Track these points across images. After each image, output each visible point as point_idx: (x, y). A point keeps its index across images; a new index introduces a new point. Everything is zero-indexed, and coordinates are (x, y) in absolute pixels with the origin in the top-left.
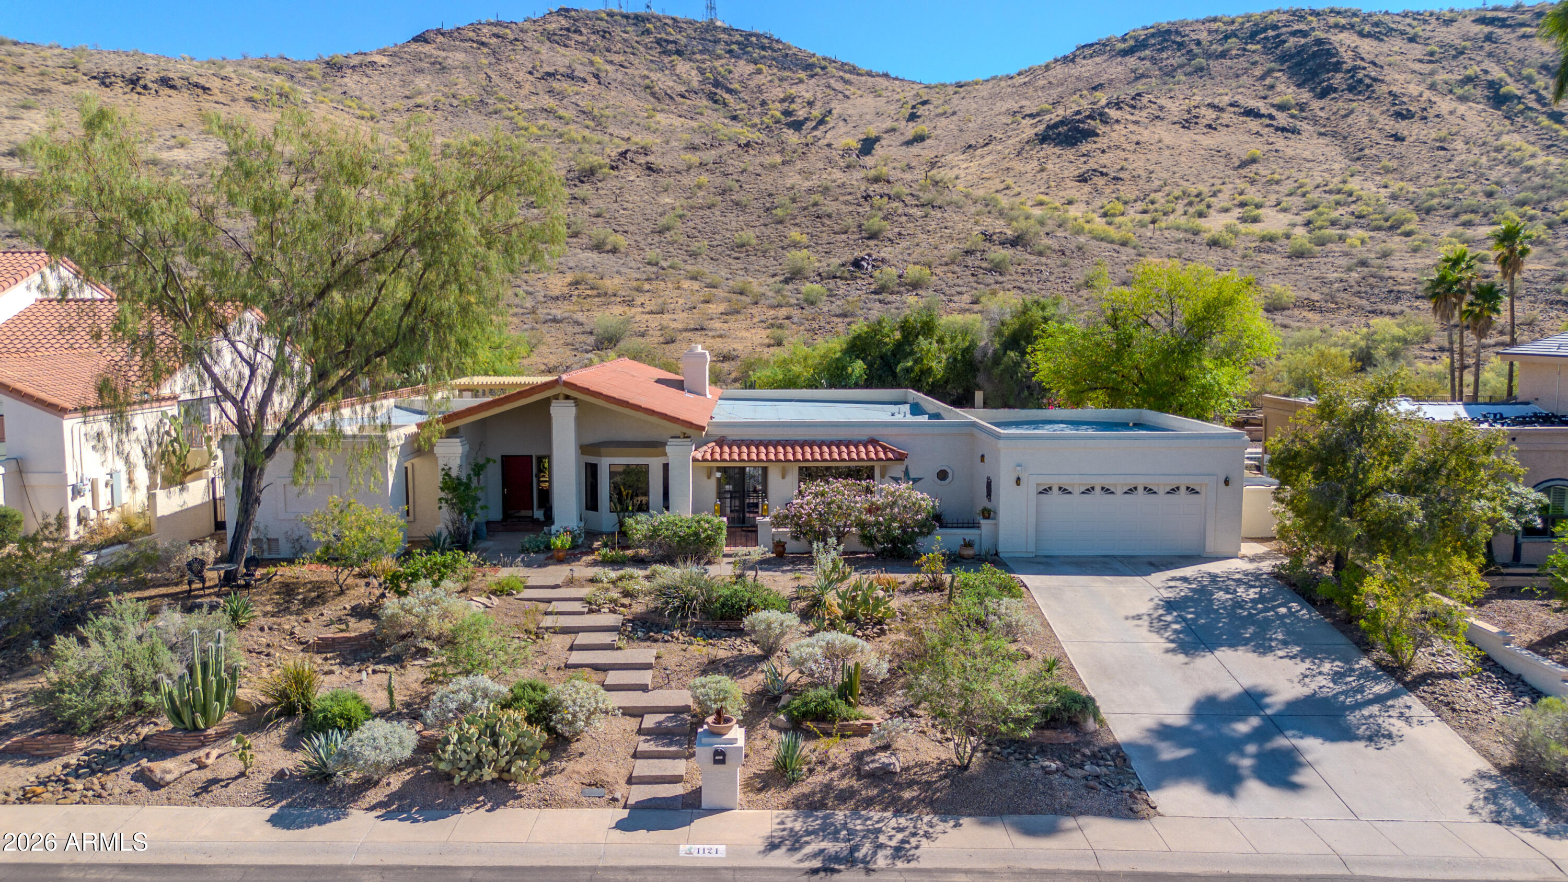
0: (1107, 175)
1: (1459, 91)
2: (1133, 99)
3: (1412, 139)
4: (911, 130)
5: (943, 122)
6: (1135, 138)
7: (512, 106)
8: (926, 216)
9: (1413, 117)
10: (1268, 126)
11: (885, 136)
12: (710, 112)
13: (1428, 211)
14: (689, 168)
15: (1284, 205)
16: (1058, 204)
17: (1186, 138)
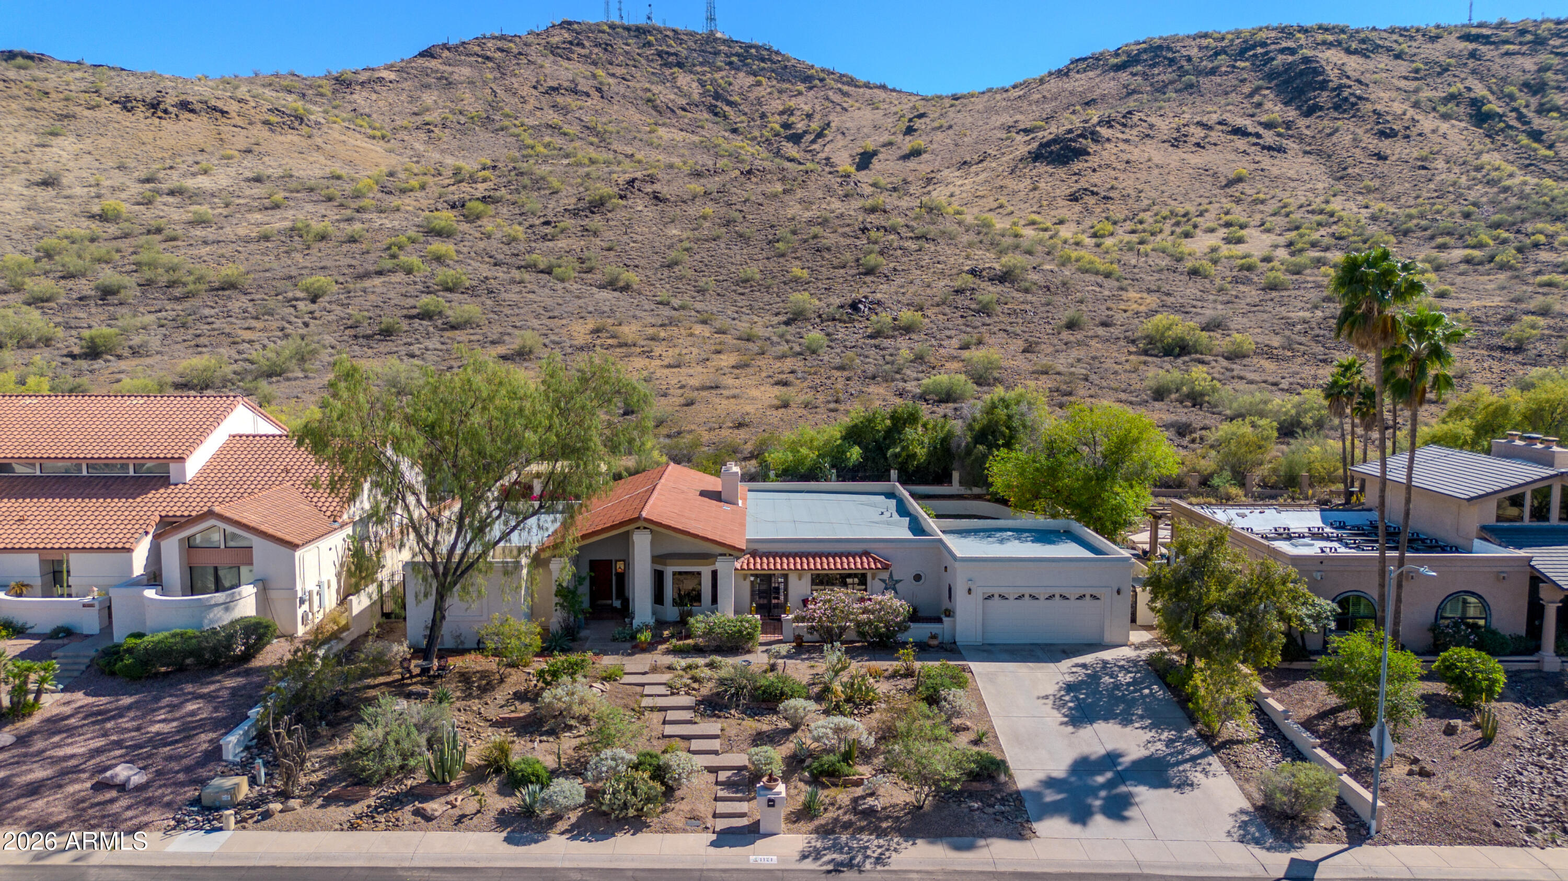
0: (1097, 194)
1: (1442, 109)
2: (1124, 117)
3: (1394, 158)
4: (908, 143)
5: (939, 136)
6: (1125, 157)
7: (517, 122)
8: (920, 250)
9: (1396, 135)
10: (1255, 144)
11: (882, 150)
12: (711, 125)
13: (1406, 233)
14: (694, 198)
15: (1268, 225)
16: (1049, 224)
17: (1174, 157)
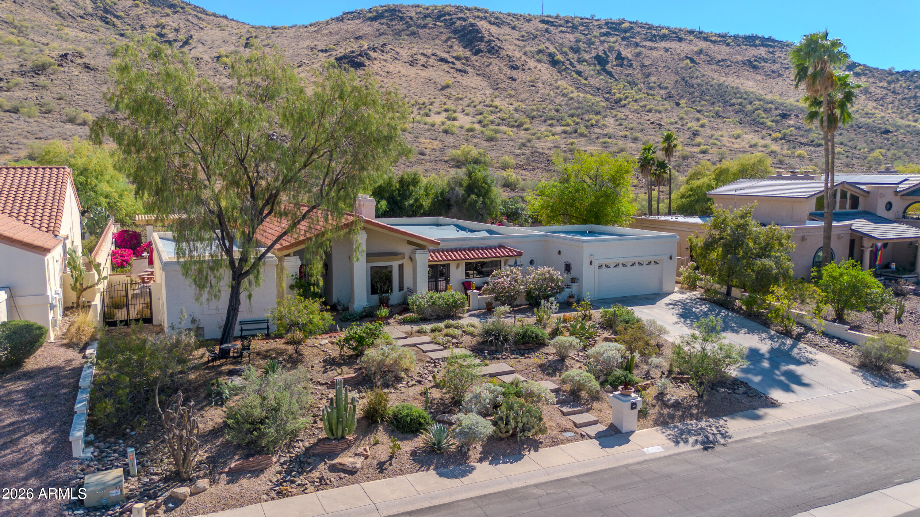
1: (537, 57)
2: (382, 47)
3: (519, 80)
6: (386, 69)
9: (518, 69)
10: (452, 68)
13: (533, 118)
15: (466, 112)
17: (412, 71)
